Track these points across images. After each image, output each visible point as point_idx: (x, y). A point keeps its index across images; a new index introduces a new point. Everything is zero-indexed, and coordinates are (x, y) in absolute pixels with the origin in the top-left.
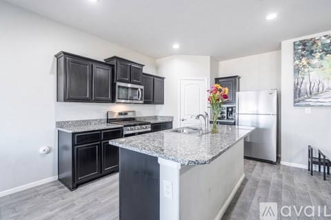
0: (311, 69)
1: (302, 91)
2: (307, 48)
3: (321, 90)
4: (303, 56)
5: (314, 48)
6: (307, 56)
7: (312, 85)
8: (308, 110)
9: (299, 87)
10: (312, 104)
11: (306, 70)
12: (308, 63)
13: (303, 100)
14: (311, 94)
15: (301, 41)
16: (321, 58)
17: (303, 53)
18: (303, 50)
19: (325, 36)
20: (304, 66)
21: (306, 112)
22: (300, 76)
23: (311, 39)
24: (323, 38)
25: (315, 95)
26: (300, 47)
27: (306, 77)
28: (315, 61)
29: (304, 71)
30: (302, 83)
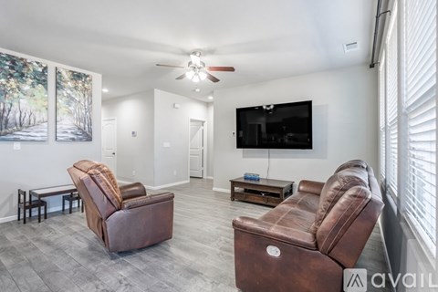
0: (21, 95)
1: (10, 121)
2: (17, 68)
3: (32, 122)
4: (12, 76)
5: (25, 71)
6: (16, 77)
7: (23, 115)
8: (17, 146)
9: (5, 115)
10: (22, 138)
11: (16, 95)
12: (18, 87)
13: (11, 133)
14: (21, 125)
15: (9, 56)
16: (33, 85)
17: (12, 72)
18: (12, 68)
19: (38, 63)
20: (12, 89)
21: (15, 148)
22: (7, 101)
23: (22, 59)
24: (35, 64)
25: (27, 127)
26: (8, 63)
27: (15, 104)
28: (26, 88)
29: (12, 96)
30: (10, 111)
